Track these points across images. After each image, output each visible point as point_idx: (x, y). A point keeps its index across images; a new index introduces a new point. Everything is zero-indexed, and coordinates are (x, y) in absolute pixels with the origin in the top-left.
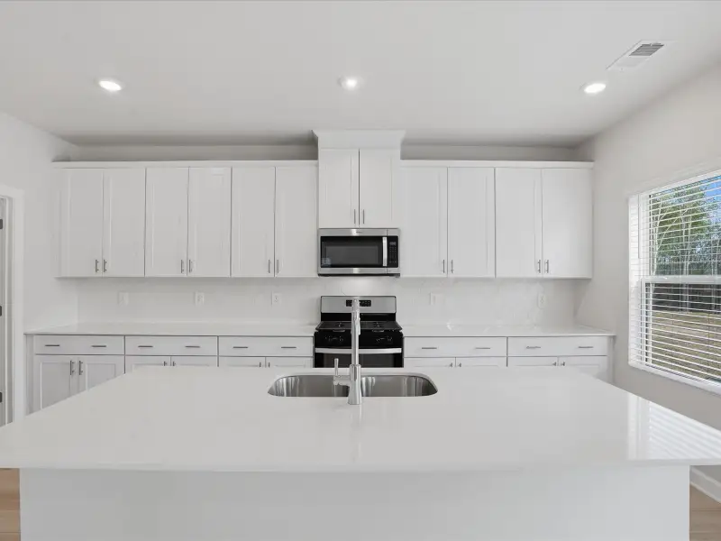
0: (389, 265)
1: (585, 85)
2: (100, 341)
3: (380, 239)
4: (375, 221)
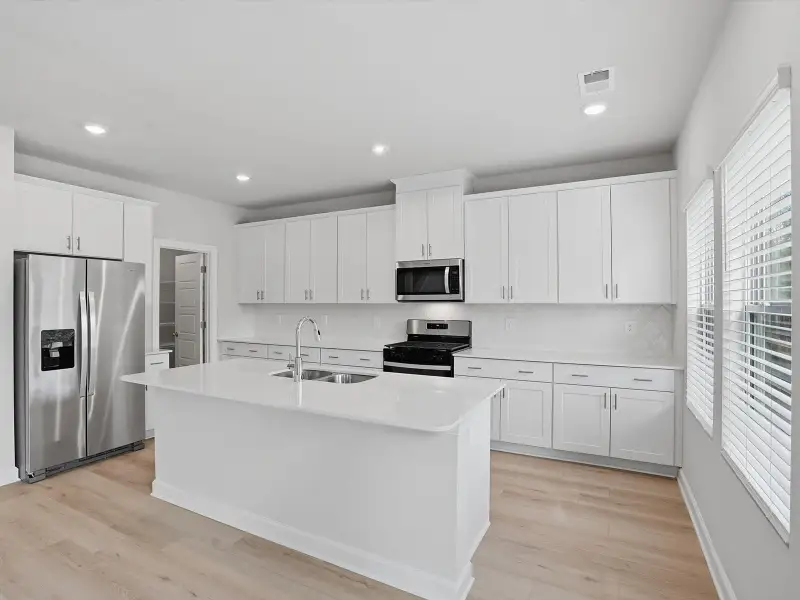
0: (452, 292)
1: (584, 106)
2: (254, 348)
3: (443, 268)
4: (440, 253)
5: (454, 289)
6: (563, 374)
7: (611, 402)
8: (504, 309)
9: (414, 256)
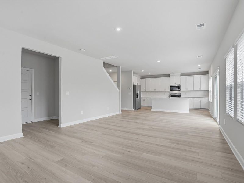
4: (177, 84)
5: (179, 89)
6: (195, 99)
7: (200, 102)
8: (187, 91)
9: (173, 84)
